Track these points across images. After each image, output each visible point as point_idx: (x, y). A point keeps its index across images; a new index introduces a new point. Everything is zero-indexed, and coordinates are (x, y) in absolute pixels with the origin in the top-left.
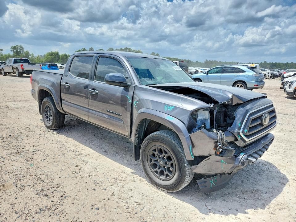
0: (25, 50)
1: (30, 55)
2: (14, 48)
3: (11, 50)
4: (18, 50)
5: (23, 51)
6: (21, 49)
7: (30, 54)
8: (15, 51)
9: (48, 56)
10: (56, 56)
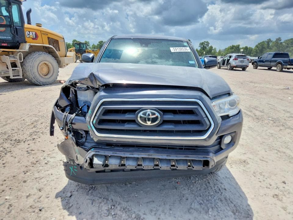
0: (210, 46)
1: (213, 50)
2: (202, 44)
3: (199, 45)
4: (205, 45)
5: (208, 46)
6: (206, 45)
7: (213, 48)
8: (202, 46)
9: (229, 49)
10: (236, 49)
